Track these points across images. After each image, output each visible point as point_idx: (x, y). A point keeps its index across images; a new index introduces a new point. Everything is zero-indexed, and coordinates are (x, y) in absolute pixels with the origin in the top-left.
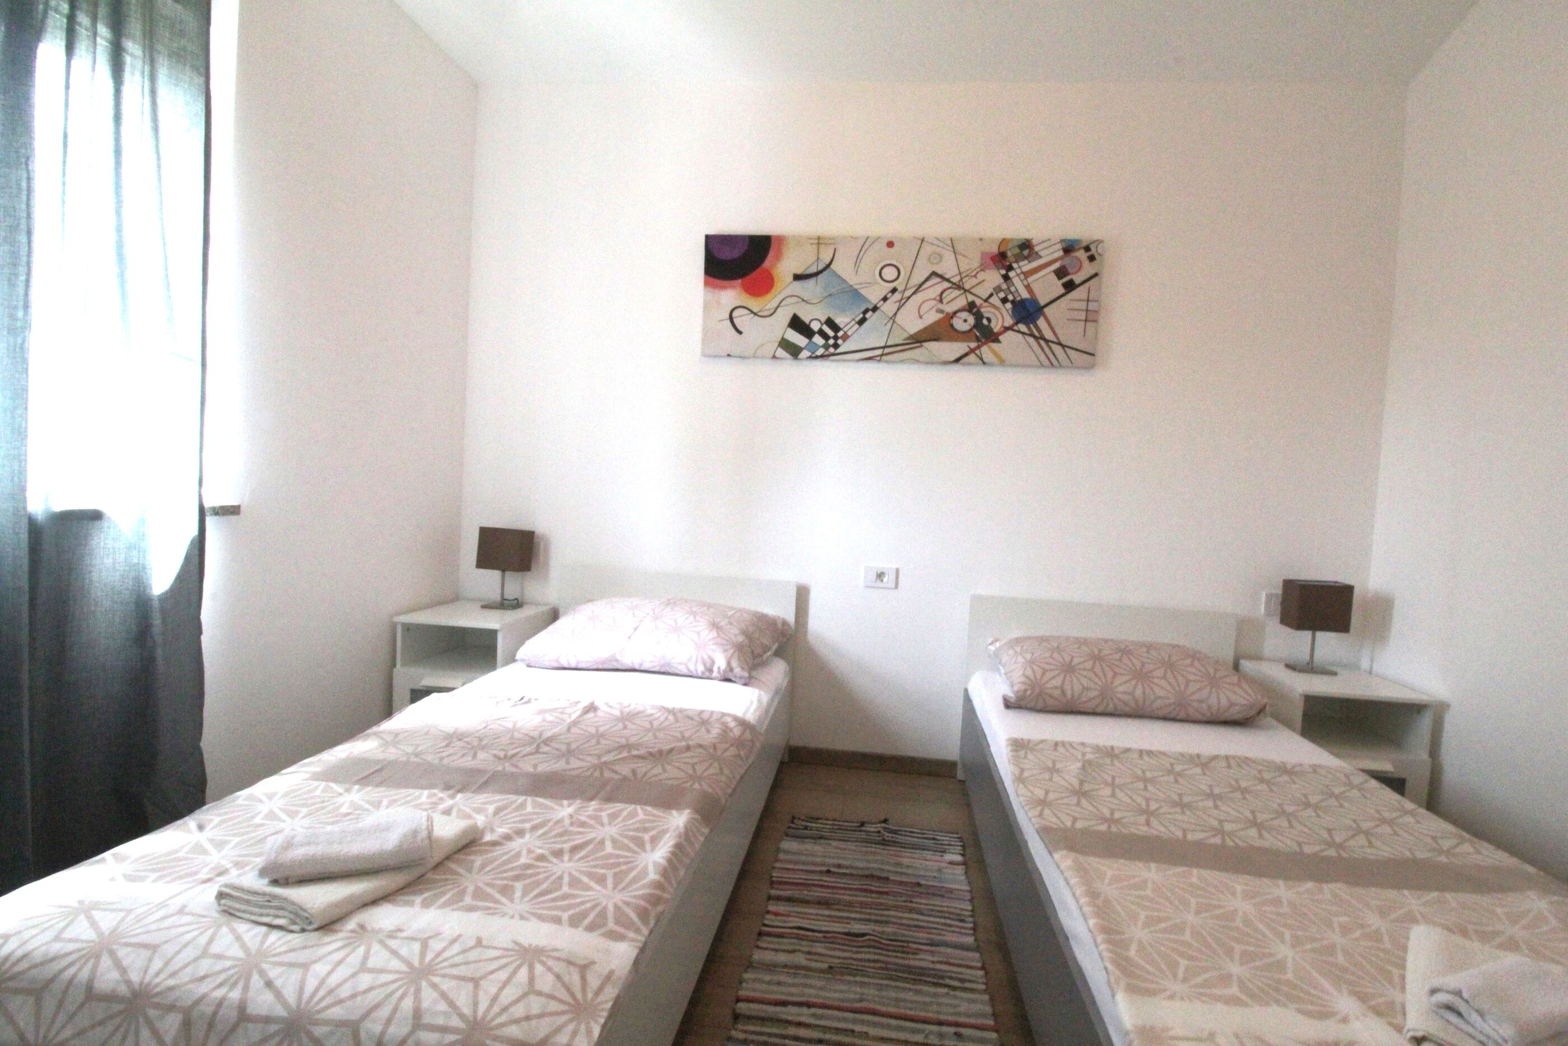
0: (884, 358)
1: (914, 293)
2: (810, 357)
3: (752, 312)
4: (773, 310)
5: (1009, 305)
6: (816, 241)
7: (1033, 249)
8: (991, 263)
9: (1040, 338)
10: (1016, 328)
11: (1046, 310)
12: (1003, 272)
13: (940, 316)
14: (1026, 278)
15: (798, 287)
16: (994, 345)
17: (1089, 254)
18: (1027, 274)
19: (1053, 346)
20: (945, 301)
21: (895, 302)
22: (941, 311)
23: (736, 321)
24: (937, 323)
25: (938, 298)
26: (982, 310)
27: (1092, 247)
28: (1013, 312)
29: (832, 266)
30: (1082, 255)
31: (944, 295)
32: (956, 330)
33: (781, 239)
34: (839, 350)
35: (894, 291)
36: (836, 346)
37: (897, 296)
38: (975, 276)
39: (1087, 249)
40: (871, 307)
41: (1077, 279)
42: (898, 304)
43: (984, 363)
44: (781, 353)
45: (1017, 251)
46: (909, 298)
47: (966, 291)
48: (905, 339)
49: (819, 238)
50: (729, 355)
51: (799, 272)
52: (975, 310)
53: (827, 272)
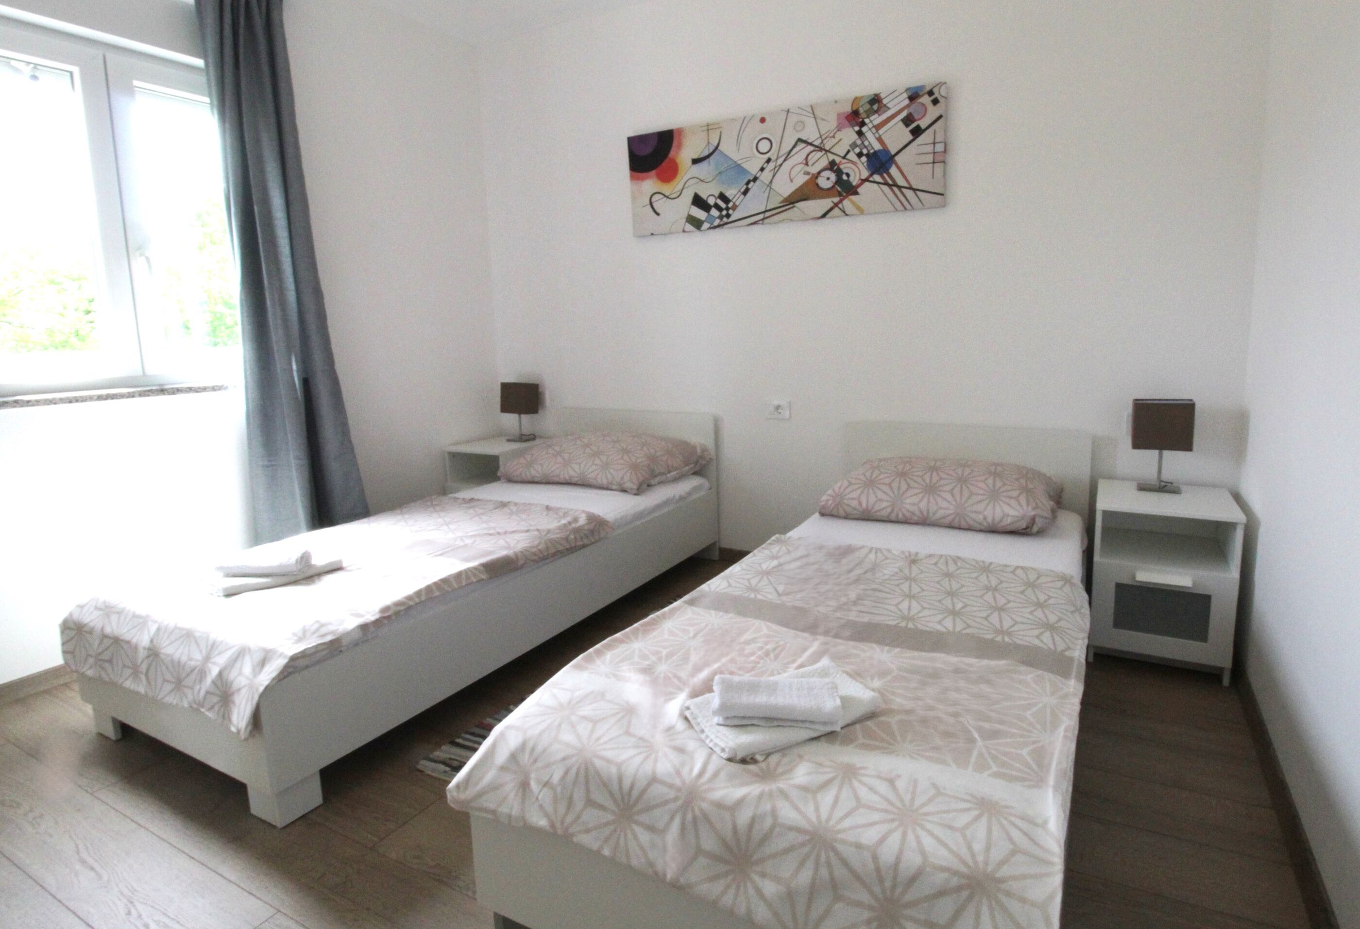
0: (766, 221)
1: (785, 160)
2: (710, 228)
3: (665, 196)
4: (679, 193)
5: (864, 159)
6: (706, 128)
7: (882, 103)
8: (847, 122)
9: (893, 185)
10: (871, 179)
11: (897, 158)
12: (857, 128)
13: (807, 177)
14: (877, 131)
15: (695, 170)
16: (853, 197)
17: (933, 97)
18: (878, 127)
19: (905, 191)
20: (810, 163)
21: (770, 171)
22: (807, 173)
23: (655, 205)
24: (806, 184)
25: (804, 162)
26: (842, 167)
27: (935, 90)
28: (867, 164)
29: (720, 148)
30: (926, 100)
31: (810, 157)
32: (821, 189)
33: (680, 131)
34: (731, 219)
35: (769, 161)
36: (728, 216)
37: (771, 165)
38: (834, 137)
39: (931, 93)
40: (751, 179)
41: (923, 124)
42: (773, 172)
44: (689, 227)
45: (868, 106)
46: (781, 165)
47: (827, 151)
48: (781, 202)
49: (708, 125)
50: (652, 234)
51: (696, 157)
52: (836, 167)
53: (717, 151)
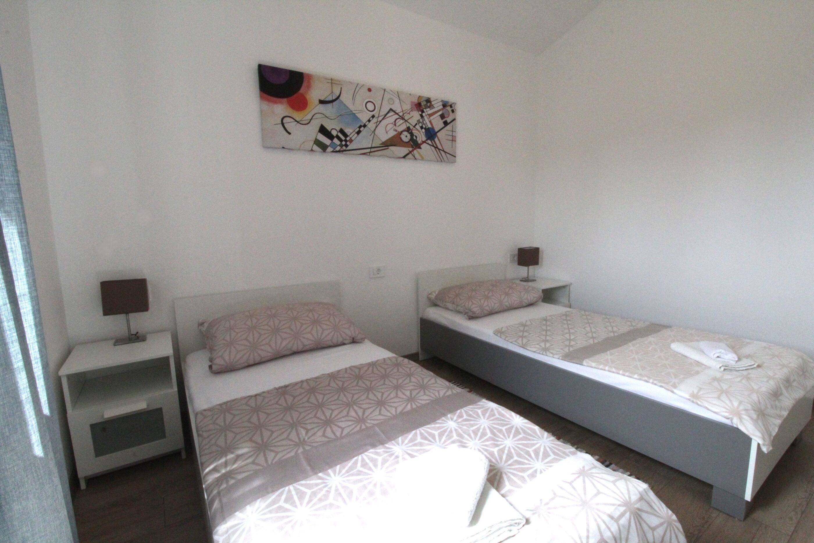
0: (371, 154)
1: (383, 119)
2: (333, 152)
3: (296, 121)
4: (309, 121)
5: (423, 130)
6: (330, 81)
7: (431, 103)
8: (415, 108)
9: (436, 147)
10: (427, 142)
11: (438, 134)
12: (420, 113)
13: (395, 133)
14: (429, 117)
15: (322, 108)
16: (419, 150)
17: (452, 109)
18: (430, 115)
19: (441, 151)
20: (397, 125)
21: (374, 123)
22: (396, 130)
23: (286, 126)
24: (394, 137)
25: (394, 123)
26: (413, 131)
27: (453, 105)
28: (425, 133)
29: (340, 98)
30: (449, 108)
31: (396, 122)
32: (403, 141)
33: (309, 77)
34: (348, 148)
35: (373, 116)
36: (346, 146)
37: (375, 120)
38: (409, 113)
39: (451, 106)
40: (362, 125)
41: (448, 120)
42: (376, 124)
43: (415, 159)
44: (315, 148)
45: (425, 103)
46: (381, 121)
47: (406, 121)
48: (381, 144)
49: (332, 80)
50: (283, 148)
51: (322, 99)
52: (410, 131)
53: (337, 101)
